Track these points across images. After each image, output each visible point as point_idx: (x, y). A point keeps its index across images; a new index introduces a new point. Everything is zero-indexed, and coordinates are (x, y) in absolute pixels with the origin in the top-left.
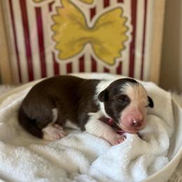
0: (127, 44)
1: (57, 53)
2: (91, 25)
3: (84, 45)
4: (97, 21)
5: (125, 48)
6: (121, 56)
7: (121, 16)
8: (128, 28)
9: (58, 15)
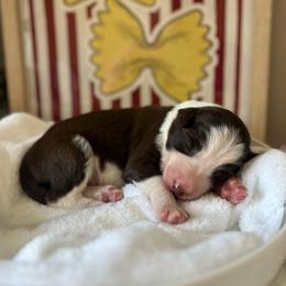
0: (211, 69)
1: (97, 83)
2: (151, 38)
3: (140, 71)
4: (161, 33)
5: (206, 75)
6: (200, 89)
7: (200, 24)
8: (211, 44)
9: (101, 23)
